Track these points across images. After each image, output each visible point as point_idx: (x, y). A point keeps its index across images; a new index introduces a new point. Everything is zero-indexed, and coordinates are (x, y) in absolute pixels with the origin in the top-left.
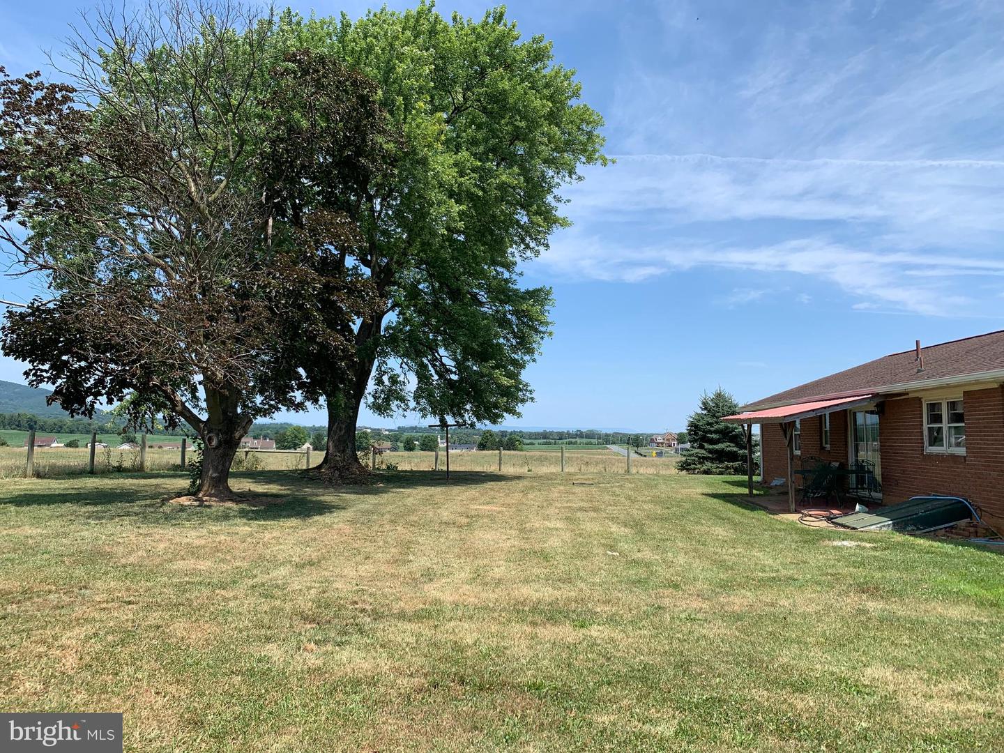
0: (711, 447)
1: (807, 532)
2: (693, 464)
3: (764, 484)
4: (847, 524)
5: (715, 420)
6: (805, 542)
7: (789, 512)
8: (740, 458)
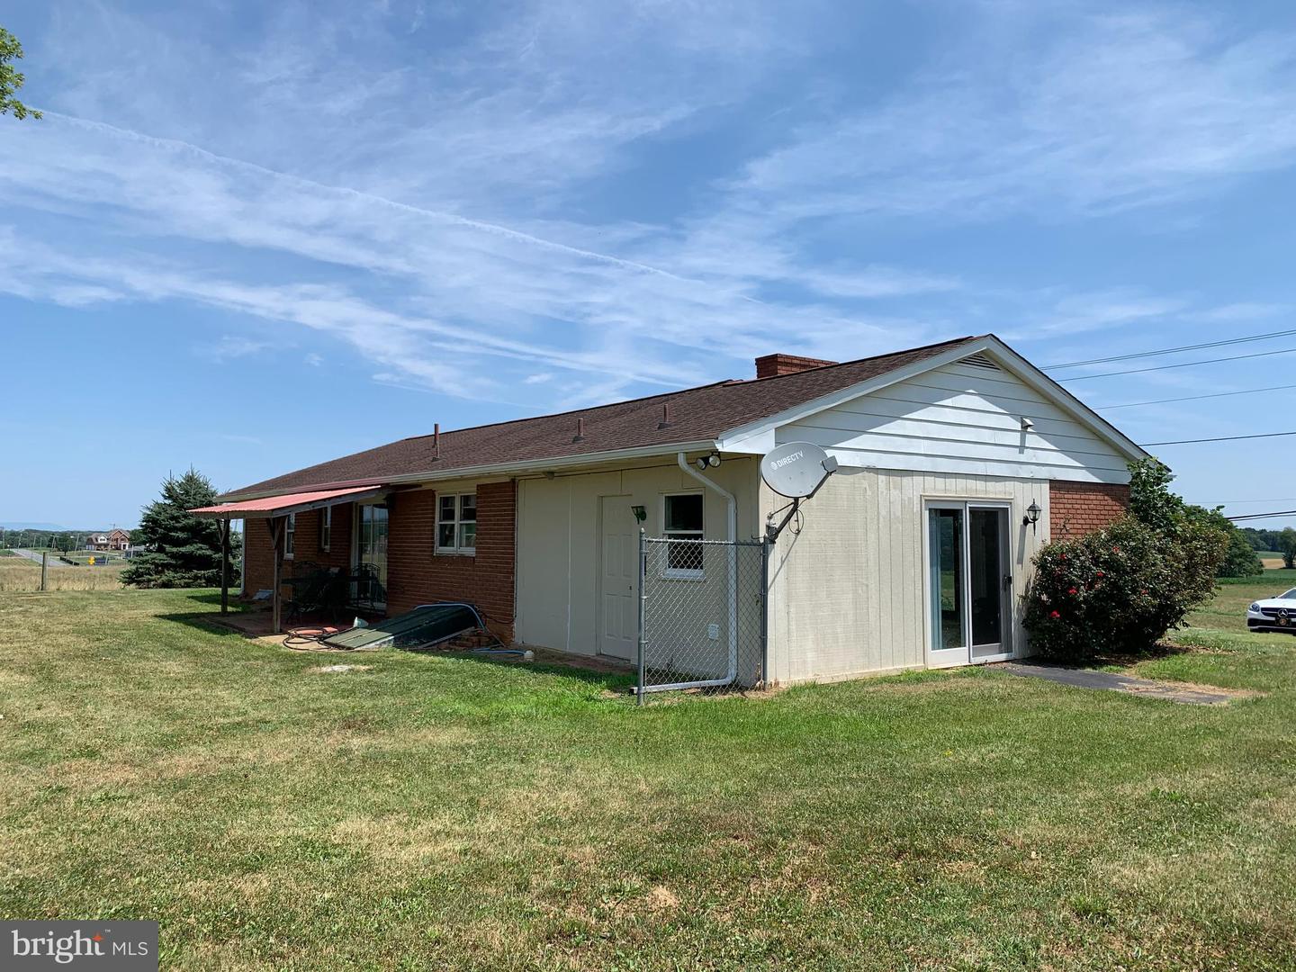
0: (175, 550)
1: (292, 658)
2: (146, 574)
3: (245, 599)
4: (342, 644)
5: (183, 512)
6: (287, 671)
7: (272, 633)
8: (214, 565)
